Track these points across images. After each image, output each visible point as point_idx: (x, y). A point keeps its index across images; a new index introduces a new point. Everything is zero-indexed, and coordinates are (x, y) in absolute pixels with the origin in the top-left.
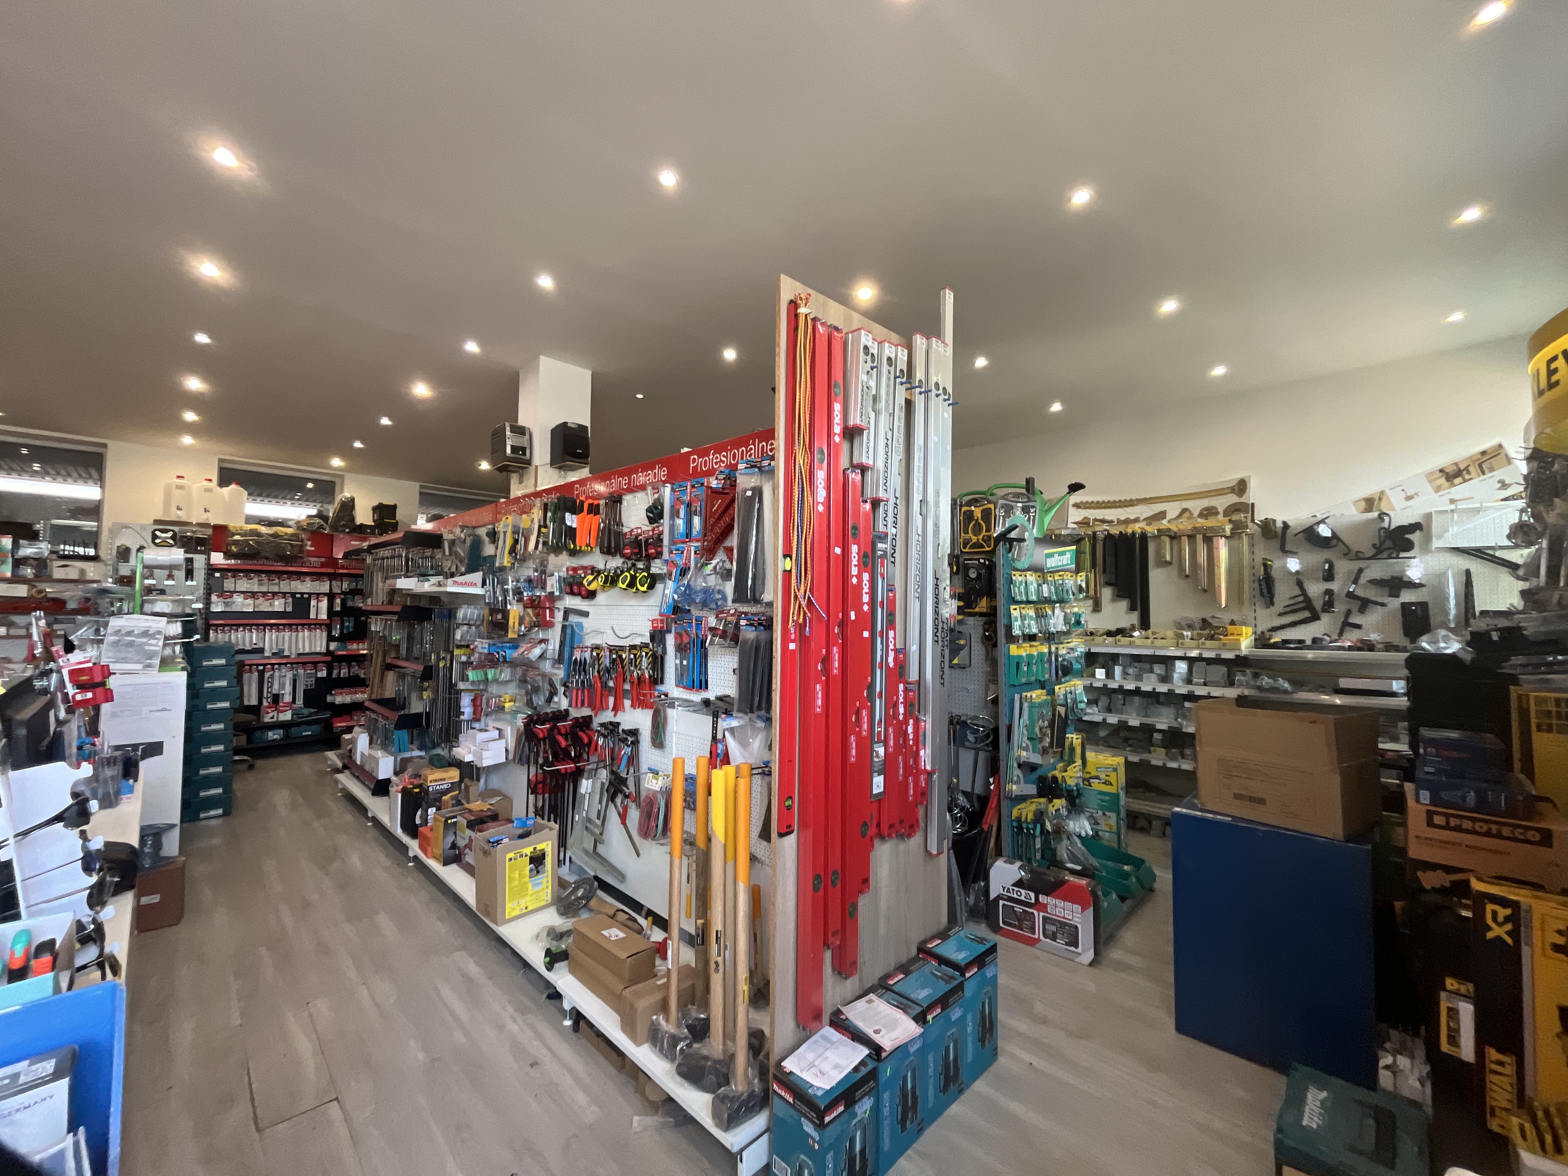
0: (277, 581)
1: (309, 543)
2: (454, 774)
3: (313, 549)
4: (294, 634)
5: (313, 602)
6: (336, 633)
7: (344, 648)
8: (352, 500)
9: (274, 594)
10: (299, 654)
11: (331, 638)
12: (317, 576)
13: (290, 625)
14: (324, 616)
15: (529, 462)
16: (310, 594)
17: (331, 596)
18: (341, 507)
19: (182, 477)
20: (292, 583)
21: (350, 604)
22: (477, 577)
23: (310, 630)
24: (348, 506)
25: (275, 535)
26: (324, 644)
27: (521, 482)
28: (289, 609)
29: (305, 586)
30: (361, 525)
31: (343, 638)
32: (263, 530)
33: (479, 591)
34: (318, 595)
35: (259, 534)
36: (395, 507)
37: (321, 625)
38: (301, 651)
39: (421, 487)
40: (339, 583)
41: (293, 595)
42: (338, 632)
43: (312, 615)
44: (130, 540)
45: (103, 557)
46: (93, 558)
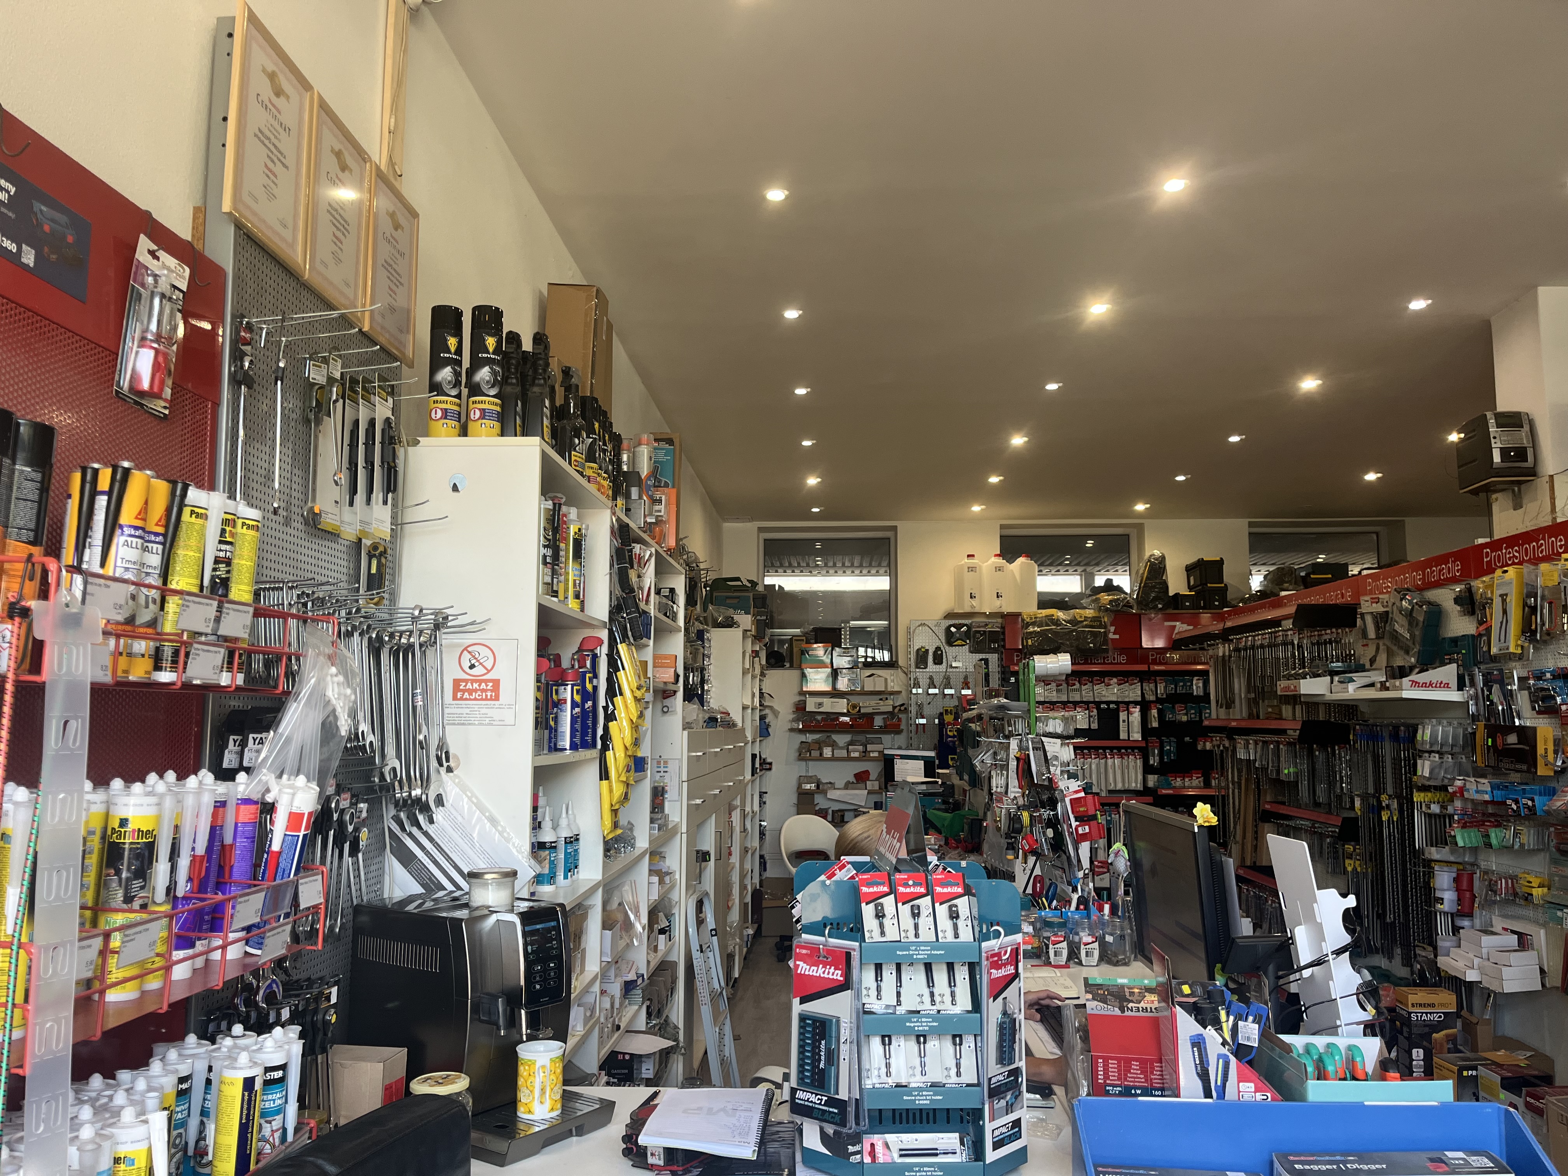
0: (1077, 685)
1: (1112, 629)
2: (1446, 1001)
3: (1117, 637)
4: (1103, 761)
5: (1123, 716)
6: (1154, 761)
7: (1169, 786)
8: (1163, 558)
9: (1076, 704)
10: (1110, 792)
11: (1148, 770)
12: (1125, 677)
13: (1096, 748)
14: (1137, 736)
15: (1533, 472)
16: (1117, 703)
17: (1145, 706)
18: (1149, 572)
19: (973, 556)
20: (1095, 688)
21: (1169, 716)
22: (1449, 672)
23: (1121, 756)
24: (1157, 568)
25: (1074, 622)
26: (1140, 777)
27: (1517, 506)
28: (1095, 726)
29: (1111, 692)
30: (1177, 595)
31: (1163, 770)
32: (1060, 615)
33: (1454, 696)
34: (1127, 703)
35: (1057, 622)
36: (1221, 562)
37: (1133, 748)
38: (1112, 787)
39: (1251, 525)
40: (1152, 686)
41: (1098, 704)
42: (1157, 758)
43: (1123, 735)
44: (927, 640)
45: (901, 662)
46: (891, 665)
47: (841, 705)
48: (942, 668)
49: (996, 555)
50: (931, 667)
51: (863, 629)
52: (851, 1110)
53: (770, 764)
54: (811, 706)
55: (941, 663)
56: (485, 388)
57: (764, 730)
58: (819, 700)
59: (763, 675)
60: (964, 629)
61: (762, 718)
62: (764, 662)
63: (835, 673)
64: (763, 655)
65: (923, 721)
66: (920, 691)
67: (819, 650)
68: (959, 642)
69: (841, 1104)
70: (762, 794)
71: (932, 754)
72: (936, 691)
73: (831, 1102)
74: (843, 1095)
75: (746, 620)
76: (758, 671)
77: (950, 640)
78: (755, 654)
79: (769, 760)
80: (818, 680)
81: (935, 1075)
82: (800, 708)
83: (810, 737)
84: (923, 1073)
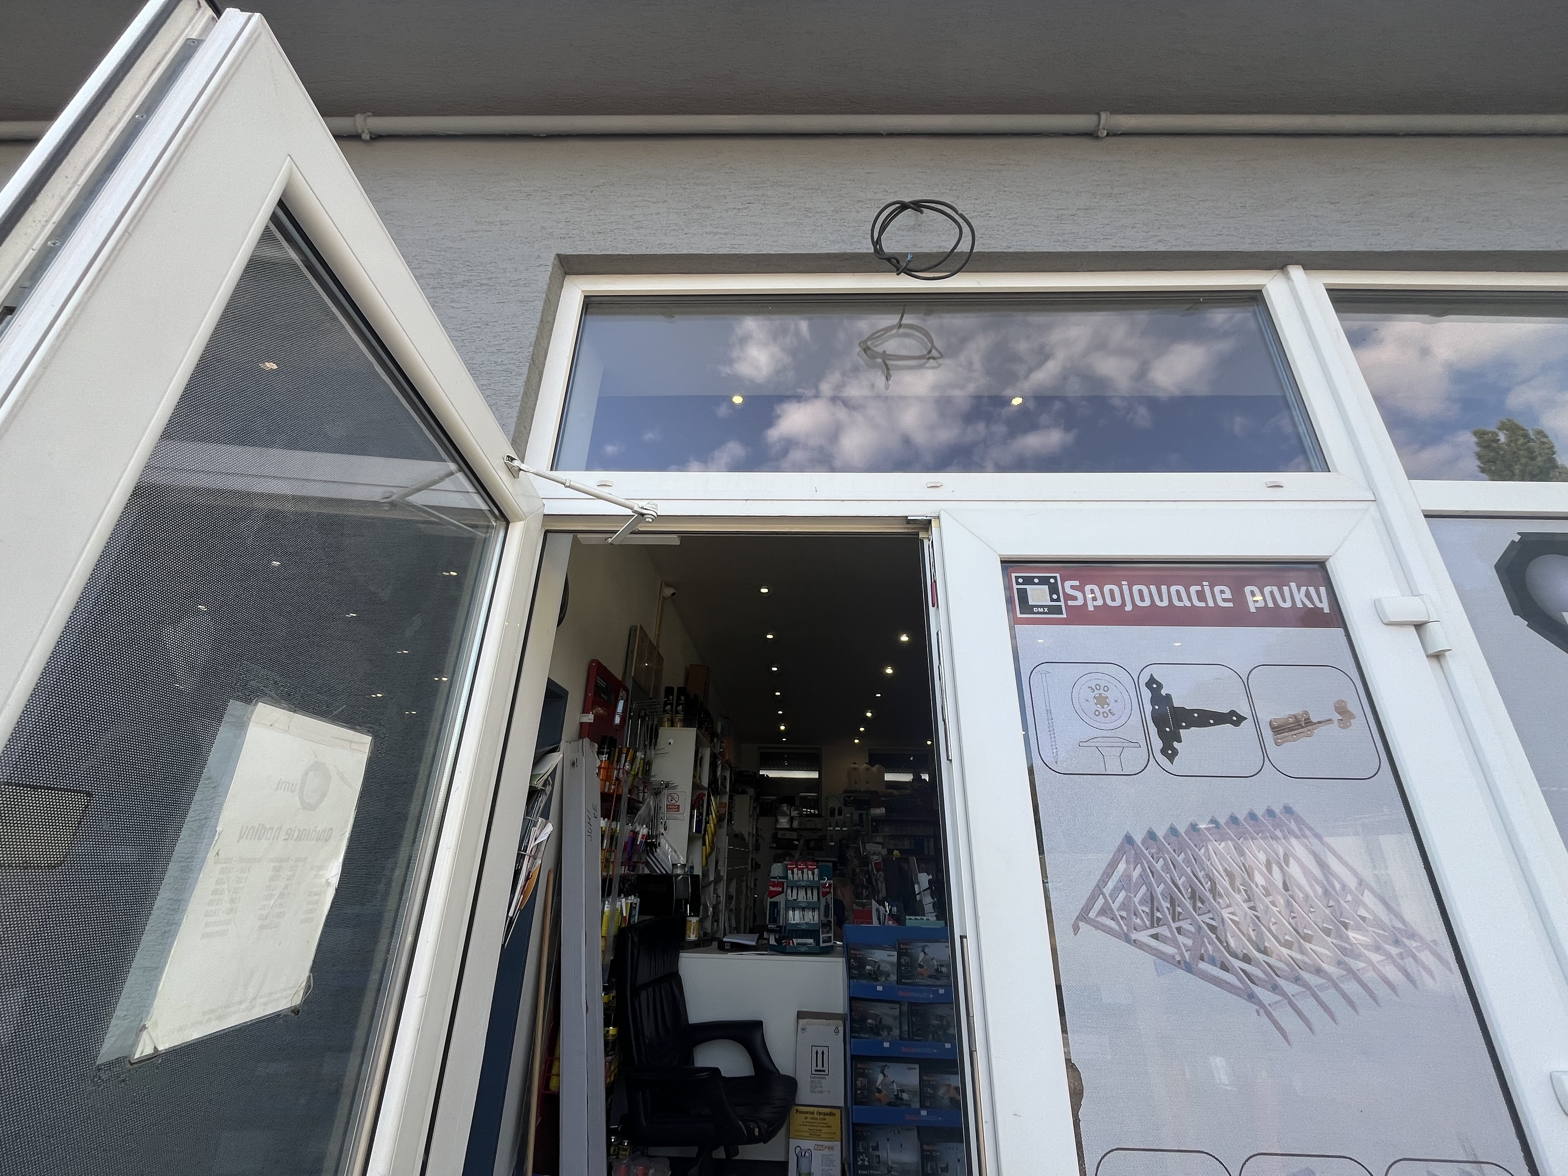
19: (856, 763)
44: (835, 804)
45: (823, 814)
46: (819, 816)
47: (794, 835)
48: (842, 817)
49: (867, 763)
50: (837, 817)
51: (806, 797)
52: (783, 928)
53: (760, 865)
54: (780, 835)
55: (841, 815)
56: (680, 712)
57: (757, 848)
58: (784, 832)
59: (758, 819)
60: (852, 798)
61: (757, 841)
62: (758, 812)
63: (792, 819)
64: (758, 809)
65: (833, 844)
66: (832, 829)
67: (785, 807)
68: (850, 805)
69: (781, 927)
70: (756, 880)
71: (836, 859)
72: (839, 829)
73: (778, 927)
74: (781, 924)
75: (751, 791)
76: (755, 817)
77: (846, 803)
78: (755, 808)
79: (759, 863)
80: (783, 822)
81: (807, 920)
82: (775, 836)
83: (779, 852)
84: (804, 920)
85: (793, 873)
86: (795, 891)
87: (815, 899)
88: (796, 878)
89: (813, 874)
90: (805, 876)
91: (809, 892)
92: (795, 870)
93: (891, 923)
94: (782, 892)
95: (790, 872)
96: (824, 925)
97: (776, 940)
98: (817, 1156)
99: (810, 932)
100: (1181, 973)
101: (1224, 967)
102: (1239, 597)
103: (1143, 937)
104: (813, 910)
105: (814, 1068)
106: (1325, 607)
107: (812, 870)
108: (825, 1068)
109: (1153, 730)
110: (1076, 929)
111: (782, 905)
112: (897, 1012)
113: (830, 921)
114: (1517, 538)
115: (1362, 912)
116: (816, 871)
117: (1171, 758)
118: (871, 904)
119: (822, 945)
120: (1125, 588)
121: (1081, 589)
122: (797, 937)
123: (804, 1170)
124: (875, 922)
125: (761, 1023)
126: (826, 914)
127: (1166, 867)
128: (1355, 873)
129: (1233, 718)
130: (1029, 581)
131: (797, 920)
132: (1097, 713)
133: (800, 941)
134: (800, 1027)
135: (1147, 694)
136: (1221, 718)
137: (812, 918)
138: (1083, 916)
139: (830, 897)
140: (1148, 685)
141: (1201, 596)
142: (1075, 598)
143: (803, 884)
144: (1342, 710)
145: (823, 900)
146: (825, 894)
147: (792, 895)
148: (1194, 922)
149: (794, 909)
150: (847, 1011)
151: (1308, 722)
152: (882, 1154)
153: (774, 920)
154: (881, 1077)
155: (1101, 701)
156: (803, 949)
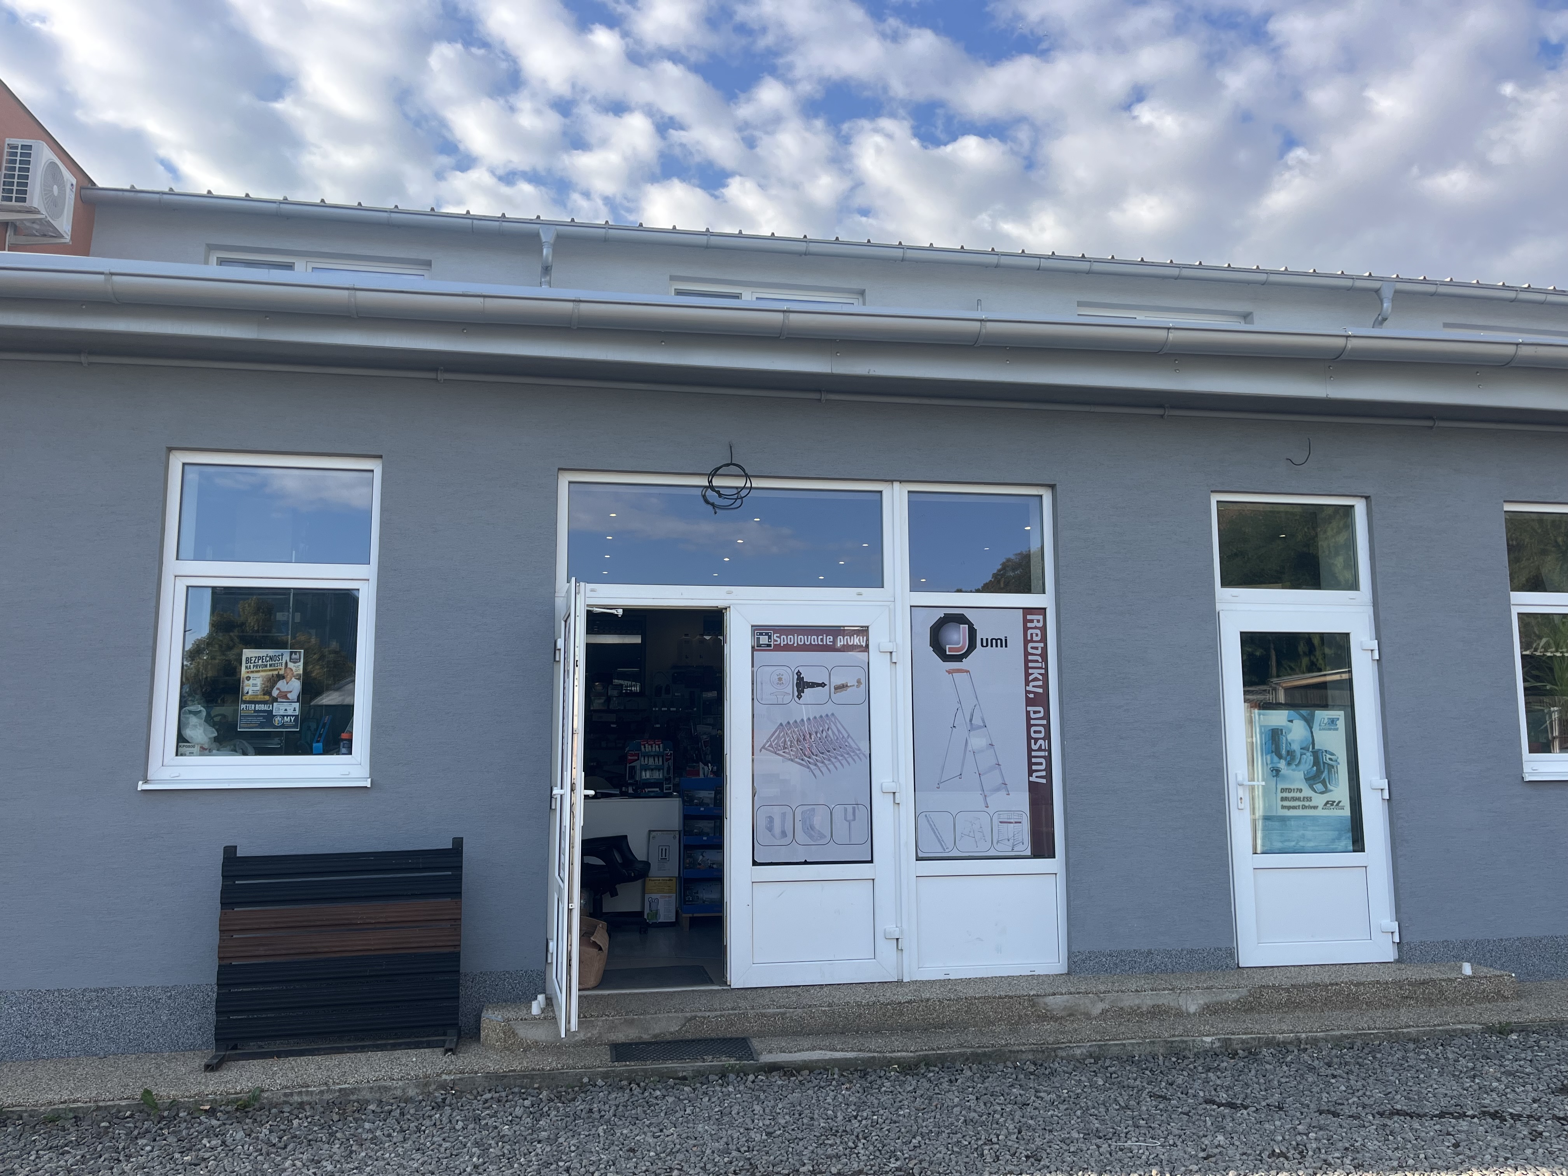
85: (645, 747)
86: (646, 759)
87: (661, 763)
88: (647, 750)
89: (659, 747)
90: (654, 748)
91: (656, 759)
92: (647, 745)
93: (712, 776)
94: (638, 759)
95: (642, 747)
96: (666, 779)
97: (633, 790)
98: (661, 901)
99: (657, 784)
100: (790, 762)
101: (802, 760)
102: (834, 642)
103: (781, 752)
104: (659, 770)
105: (660, 857)
106: (864, 644)
107: (659, 745)
108: (667, 857)
109: (795, 689)
110: (761, 751)
111: (638, 767)
112: (713, 825)
113: (670, 777)
114: (942, 616)
115: (847, 744)
116: (661, 745)
117: (799, 699)
118: (699, 766)
119: (665, 791)
120: (796, 637)
121: (779, 637)
122: (648, 788)
123: (654, 908)
124: (702, 776)
125: (626, 836)
126: (668, 772)
127: (791, 732)
128: (847, 732)
129: (823, 685)
130: (761, 634)
131: (648, 776)
132: (778, 684)
133: (649, 790)
134: (651, 836)
135: (796, 677)
136: (819, 685)
137: (658, 775)
138: (763, 747)
139: (671, 762)
140: (797, 674)
141: (822, 640)
142: (777, 641)
143: (653, 754)
144: (859, 682)
145: (666, 764)
146: (667, 760)
147: (643, 761)
148: (796, 748)
149: (646, 770)
150: (681, 828)
151: (847, 686)
152: (700, 895)
153: (632, 776)
154: (701, 857)
155: (780, 679)
156: (652, 794)
